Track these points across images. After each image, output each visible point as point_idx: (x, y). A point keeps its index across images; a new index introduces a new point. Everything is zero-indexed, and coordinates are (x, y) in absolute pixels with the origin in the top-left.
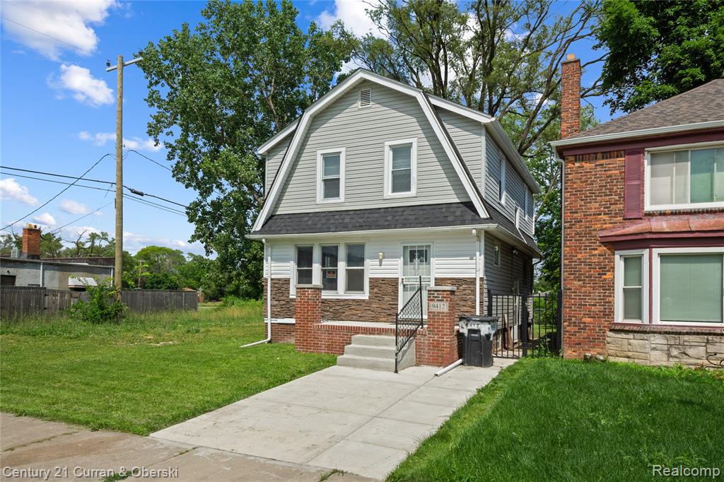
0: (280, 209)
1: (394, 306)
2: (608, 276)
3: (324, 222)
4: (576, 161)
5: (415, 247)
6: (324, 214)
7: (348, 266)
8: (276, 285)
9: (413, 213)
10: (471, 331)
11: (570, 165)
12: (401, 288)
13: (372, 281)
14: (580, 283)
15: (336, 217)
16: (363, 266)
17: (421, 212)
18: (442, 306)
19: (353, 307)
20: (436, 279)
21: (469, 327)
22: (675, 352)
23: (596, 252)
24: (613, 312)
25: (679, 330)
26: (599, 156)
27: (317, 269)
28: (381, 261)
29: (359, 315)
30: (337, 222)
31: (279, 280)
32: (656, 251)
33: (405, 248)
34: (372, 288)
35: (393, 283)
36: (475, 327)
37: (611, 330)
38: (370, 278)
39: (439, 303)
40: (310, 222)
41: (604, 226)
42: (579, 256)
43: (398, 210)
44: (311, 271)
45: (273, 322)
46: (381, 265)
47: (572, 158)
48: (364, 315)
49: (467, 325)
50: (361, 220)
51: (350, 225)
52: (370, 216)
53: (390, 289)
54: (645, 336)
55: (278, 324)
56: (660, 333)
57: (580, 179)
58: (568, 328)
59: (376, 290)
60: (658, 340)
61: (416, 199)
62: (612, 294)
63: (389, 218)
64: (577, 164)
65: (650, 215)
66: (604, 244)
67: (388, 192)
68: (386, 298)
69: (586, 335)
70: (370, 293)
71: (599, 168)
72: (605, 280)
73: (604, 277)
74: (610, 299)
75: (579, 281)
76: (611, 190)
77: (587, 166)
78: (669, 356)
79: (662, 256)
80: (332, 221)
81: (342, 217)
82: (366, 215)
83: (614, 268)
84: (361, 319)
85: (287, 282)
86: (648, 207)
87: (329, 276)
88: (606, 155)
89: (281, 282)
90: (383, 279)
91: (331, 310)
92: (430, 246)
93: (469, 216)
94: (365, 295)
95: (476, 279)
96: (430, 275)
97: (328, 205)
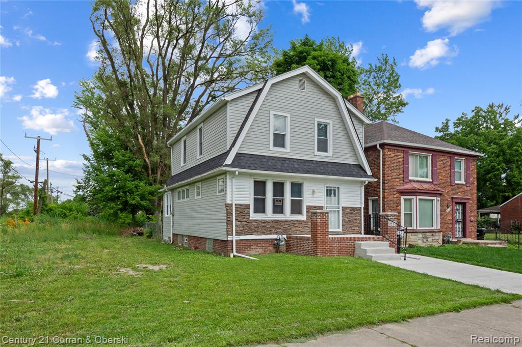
2: (399, 207)
3: (280, 164)
5: (332, 187)
7: (291, 197)
8: (240, 210)
11: (386, 153)
13: (309, 208)
16: (302, 197)
19: (297, 225)
20: (343, 207)
22: (425, 240)
23: (395, 196)
25: (425, 231)
26: (396, 151)
28: (313, 195)
29: (301, 230)
30: (290, 166)
31: (241, 205)
32: (418, 197)
33: (327, 187)
34: (308, 212)
38: (307, 206)
40: (270, 163)
41: (398, 184)
42: (390, 197)
43: (324, 163)
44: (264, 199)
45: (237, 239)
46: (313, 197)
47: (387, 150)
48: (303, 230)
50: (306, 167)
54: (416, 234)
55: (241, 240)
56: (421, 233)
57: (390, 160)
59: (310, 214)
60: (420, 235)
61: (331, 158)
62: (400, 216)
63: (322, 168)
64: (389, 153)
65: (411, 181)
66: (398, 192)
67: (316, 151)
70: (307, 215)
71: (396, 157)
72: (398, 209)
74: (400, 218)
75: (390, 209)
76: (399, 168)
77: (392, 154)
78: (423, 242)
79: (420, 199)
83: (401, 204)
85: (247, 207)
86: (410, 178)
87: (277, 203)
88: (398, 151)
89: (242, 207)
90: (315, 207)
91: (282, 228)
92: (338, 188)
93: (362, 173)
94: (303, 217)
95: (361, 208)
96: (339, 204)
97: (278, 152)
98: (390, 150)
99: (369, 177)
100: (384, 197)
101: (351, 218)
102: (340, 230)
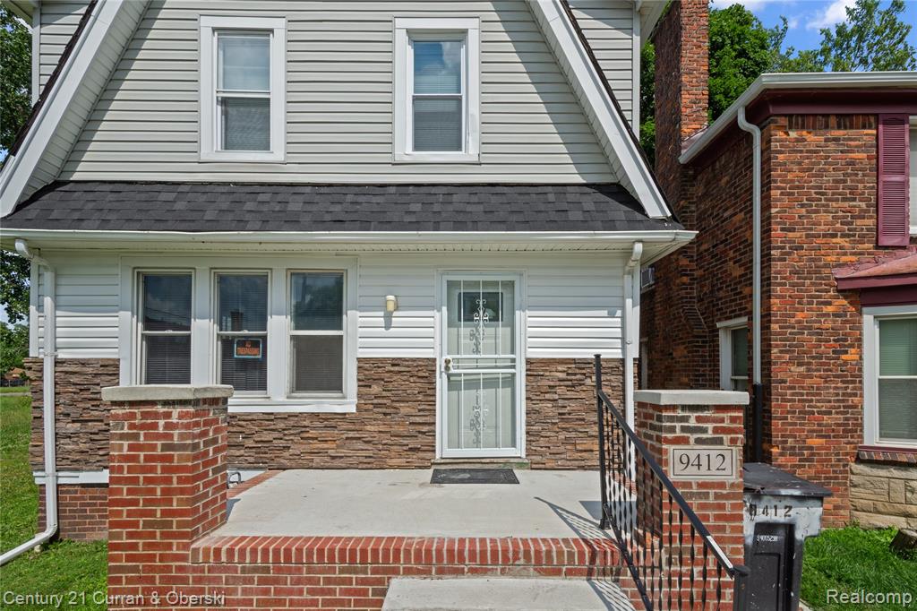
0: (81, 167)
1: (425, 429)
2: (851, 356)
3: (224, 206)
4: (791, 128)
5: (477, 284)
6: (225, 189)
7: (297, 328)
8: (74, 379)
9: (474, 199)
10: (763, 528)
11: (780, 134)
12: (441, 382)
13: (367, 365)
14: (802, 369)
15: (261, 197)
16: (340, 327)
17: (494, 199)
18: (716, 462)
19: (313, 433)
20: (529, 362)
21: (761, 518)
23: (830, 309)
24: (861, 425)
26: (833, 121)
27: (204, 335)
28: (388, 317)
29: (332, 453)
30: (265, 208)
31: (84, 363)
33: (451, 285)
34: (364, 383)
35: (423, 371)
36: (779, 516)
37: (859, 460)
38: (359, 360)
39: (704, 451)
40: (180, 205)
41: (844, 259)
42: (799, 316)
43: (433, 190)
44: (187, 341)
45: (61, 481)
46: (388, 326)
47: (783, 121)
48: (341, 453)
49: (752, 509)
50: (337, 208)
51: (306, 218)
52: (361, 199)
53: (415, 387)
55: (83, 485)
57: (800, 164)
58: (781, 460)
59: (376, 389)
62: (859, 392)
63: (416, 207)
64: (793, 134)
66: (843, 292)
67: (404, 146)
68: (404, 409)
69: (812, 472)
70: (360, 396)
71: (832, 146)
72: (846, 363)
73: (844, 357)
74: (856, 399)
75: (800, 364)
76: (853, 189)
77: (813, 139)
80: (250, 206)
81: (279, 198)
82: (349, 198)
83: (860, 340)
84: (337, 463)
85: (111, 370)
87: (239, 353)
88: (845, 122)
89: (90, 370)
90: (395, 362)
91: (250, 443)
92: (512, 284)
93: (620, 211)
94: (346, 402)
95: (623, 361)
96: (513, 351)
97: (246, 165)
98: (796, 122)
99: (658, 224)
100: (767, 317)
101: (573, 405)
102: (520, 451)
